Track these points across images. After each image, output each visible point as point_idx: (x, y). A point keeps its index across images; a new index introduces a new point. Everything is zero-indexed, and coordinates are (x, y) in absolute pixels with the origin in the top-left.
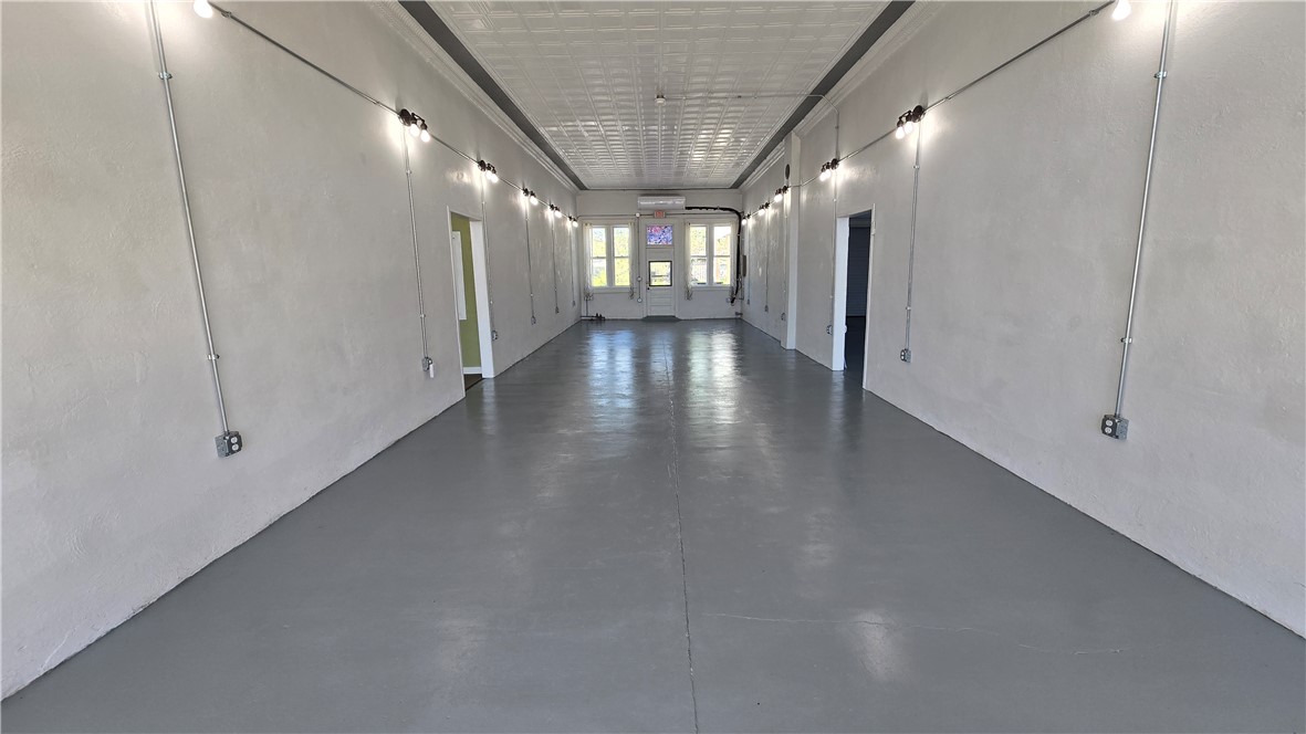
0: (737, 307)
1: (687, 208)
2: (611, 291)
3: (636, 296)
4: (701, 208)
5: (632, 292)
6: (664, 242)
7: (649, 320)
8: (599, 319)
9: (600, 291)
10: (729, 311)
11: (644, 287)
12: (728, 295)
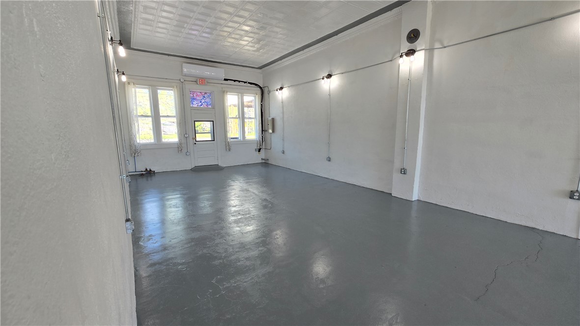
0: (263, 154)
1: (225, 80)
2: (159, 147)
3: (184, 151)
4: (235, 81)
5: (179, 148)
6: (204, 105)
7: (197, 170)
8: (149, 173)
9: (147, 147)
10: (257, 158)
11: (191, 142)
12: (255, 147)
